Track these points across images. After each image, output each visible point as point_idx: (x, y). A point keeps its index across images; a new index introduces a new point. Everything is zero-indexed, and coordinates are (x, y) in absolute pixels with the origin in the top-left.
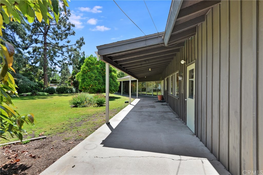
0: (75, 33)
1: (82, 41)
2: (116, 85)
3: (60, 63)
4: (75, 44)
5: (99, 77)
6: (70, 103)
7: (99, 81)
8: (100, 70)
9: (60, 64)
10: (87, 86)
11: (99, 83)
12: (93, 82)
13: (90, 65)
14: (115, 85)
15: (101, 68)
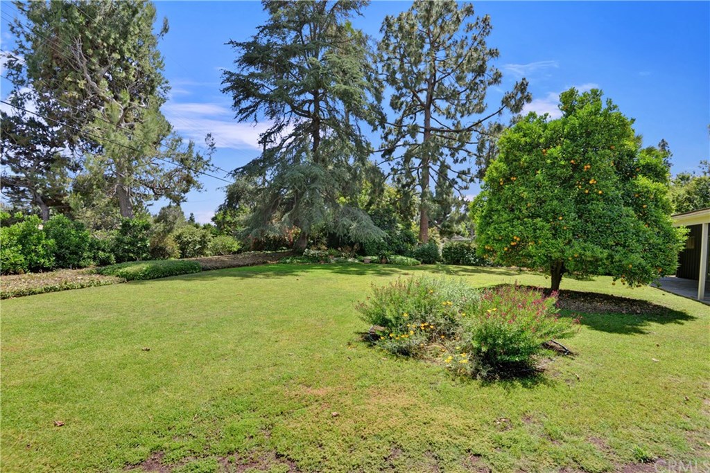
0: (500, 76)
1: (522, 92)
2: (660, 241)
3: (464, 176)
4: (499, 111)
5: (555, 202)
6: (362, 315)
7: (554, 218)
8: (564, 166)
9: (463, 180)
10: (498, 241)
11: (556, 232)
12: (524, 224)
13: (518, 154)
14: (655, 240)
15: (568, 160)
